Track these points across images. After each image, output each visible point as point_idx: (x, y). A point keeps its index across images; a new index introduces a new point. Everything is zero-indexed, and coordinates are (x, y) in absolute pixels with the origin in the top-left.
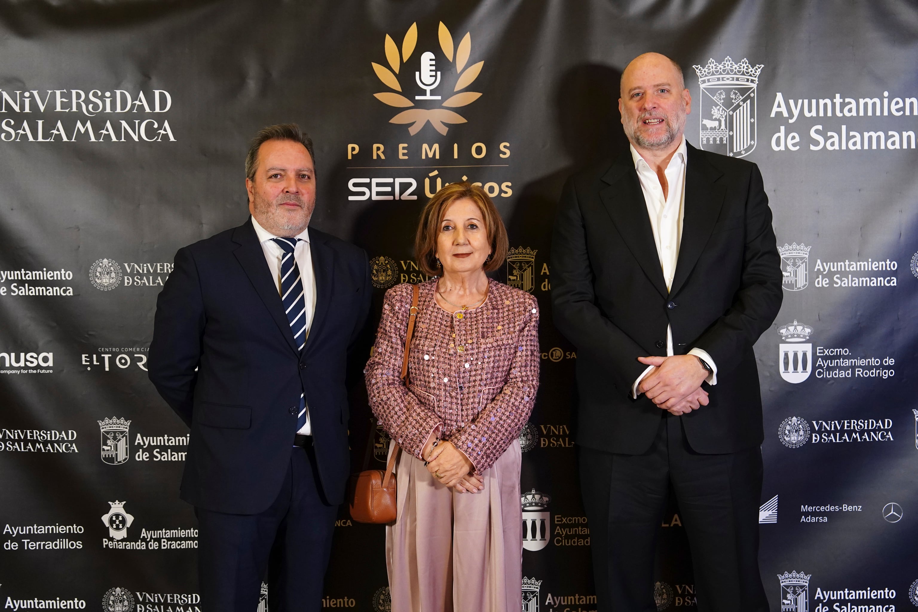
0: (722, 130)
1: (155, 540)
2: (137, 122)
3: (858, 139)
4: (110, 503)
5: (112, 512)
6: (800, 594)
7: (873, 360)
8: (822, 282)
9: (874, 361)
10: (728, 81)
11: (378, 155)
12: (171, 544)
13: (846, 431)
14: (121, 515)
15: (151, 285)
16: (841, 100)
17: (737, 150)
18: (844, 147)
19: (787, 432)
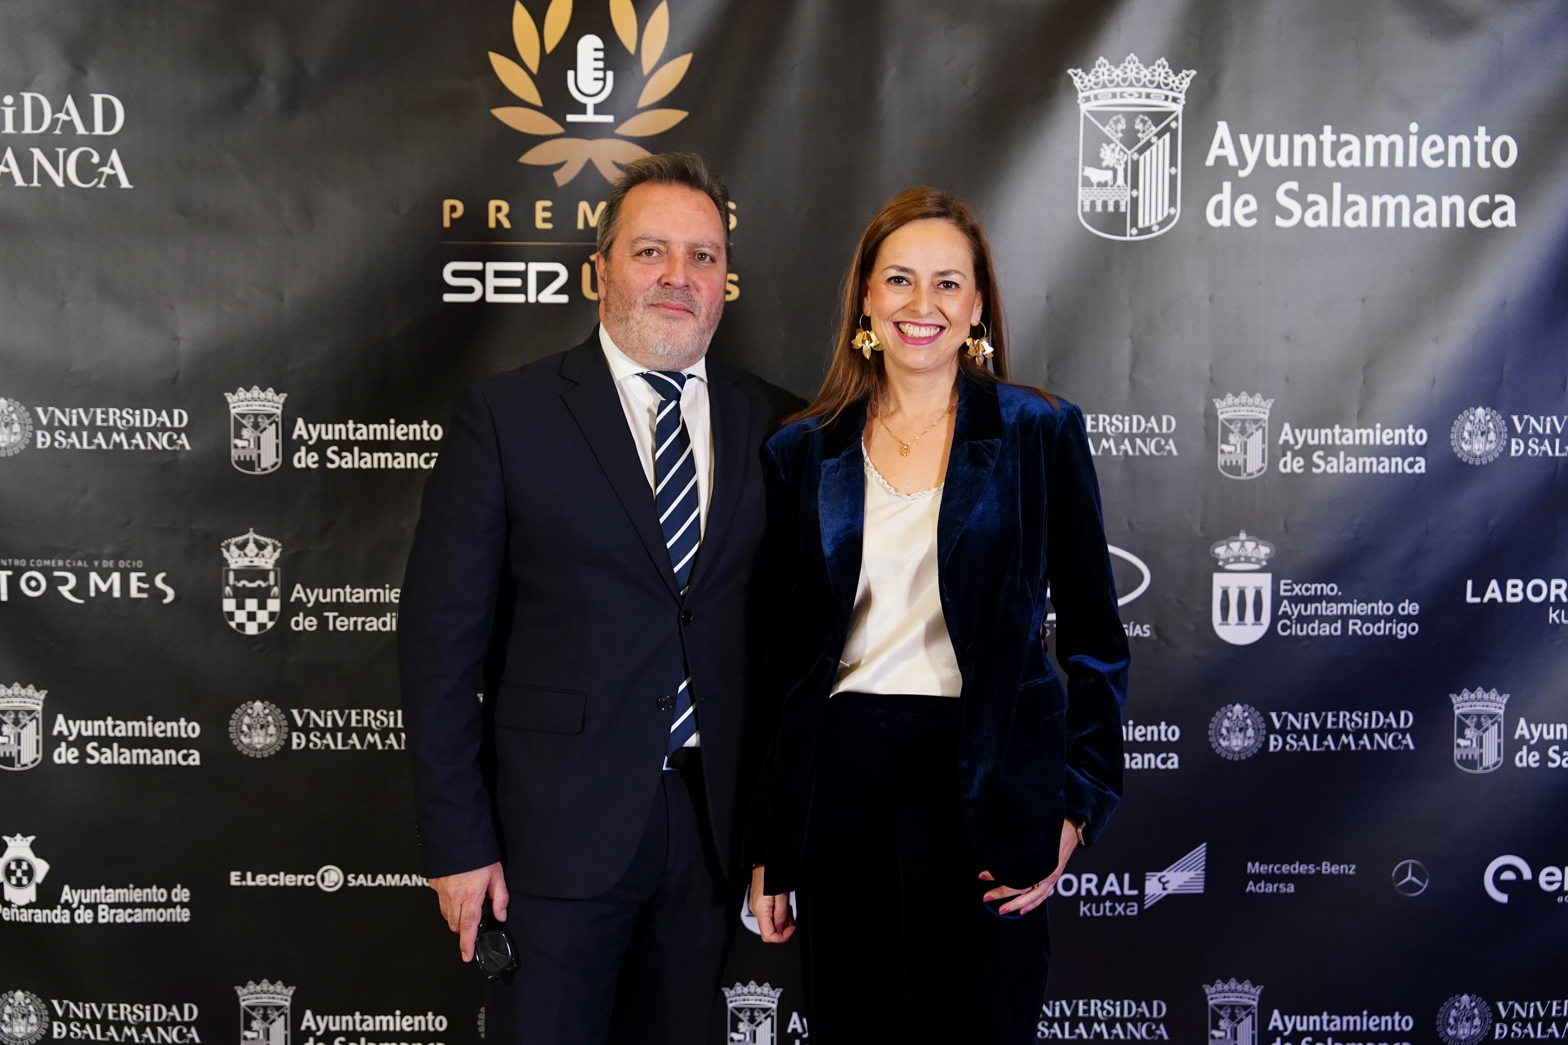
0: (1119, 187)
1: (87, 906)
2: (61, 151)
3: (1362, 207)
4: (6, 838)
5: (9, 854)
6: (1241, 1020)
7: (1380, 604)
8: (1292, 465)
9: (1382, 607)
10: (1132, 98)
11: (498, 222)
12: (115, 915)
13: (1331, 731)
14: (24, 861)
15: (85, 446)
16: (1334, 138)
17: (1144, 224)
18: (1336, 223)
19: (1224, 731)
